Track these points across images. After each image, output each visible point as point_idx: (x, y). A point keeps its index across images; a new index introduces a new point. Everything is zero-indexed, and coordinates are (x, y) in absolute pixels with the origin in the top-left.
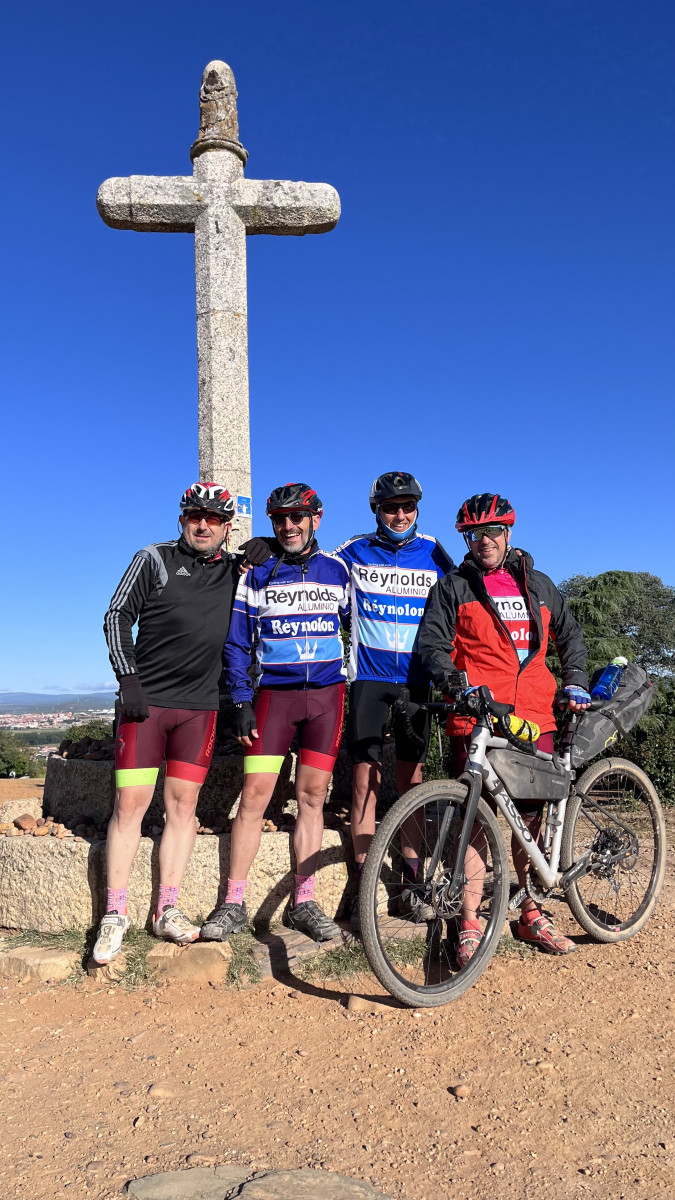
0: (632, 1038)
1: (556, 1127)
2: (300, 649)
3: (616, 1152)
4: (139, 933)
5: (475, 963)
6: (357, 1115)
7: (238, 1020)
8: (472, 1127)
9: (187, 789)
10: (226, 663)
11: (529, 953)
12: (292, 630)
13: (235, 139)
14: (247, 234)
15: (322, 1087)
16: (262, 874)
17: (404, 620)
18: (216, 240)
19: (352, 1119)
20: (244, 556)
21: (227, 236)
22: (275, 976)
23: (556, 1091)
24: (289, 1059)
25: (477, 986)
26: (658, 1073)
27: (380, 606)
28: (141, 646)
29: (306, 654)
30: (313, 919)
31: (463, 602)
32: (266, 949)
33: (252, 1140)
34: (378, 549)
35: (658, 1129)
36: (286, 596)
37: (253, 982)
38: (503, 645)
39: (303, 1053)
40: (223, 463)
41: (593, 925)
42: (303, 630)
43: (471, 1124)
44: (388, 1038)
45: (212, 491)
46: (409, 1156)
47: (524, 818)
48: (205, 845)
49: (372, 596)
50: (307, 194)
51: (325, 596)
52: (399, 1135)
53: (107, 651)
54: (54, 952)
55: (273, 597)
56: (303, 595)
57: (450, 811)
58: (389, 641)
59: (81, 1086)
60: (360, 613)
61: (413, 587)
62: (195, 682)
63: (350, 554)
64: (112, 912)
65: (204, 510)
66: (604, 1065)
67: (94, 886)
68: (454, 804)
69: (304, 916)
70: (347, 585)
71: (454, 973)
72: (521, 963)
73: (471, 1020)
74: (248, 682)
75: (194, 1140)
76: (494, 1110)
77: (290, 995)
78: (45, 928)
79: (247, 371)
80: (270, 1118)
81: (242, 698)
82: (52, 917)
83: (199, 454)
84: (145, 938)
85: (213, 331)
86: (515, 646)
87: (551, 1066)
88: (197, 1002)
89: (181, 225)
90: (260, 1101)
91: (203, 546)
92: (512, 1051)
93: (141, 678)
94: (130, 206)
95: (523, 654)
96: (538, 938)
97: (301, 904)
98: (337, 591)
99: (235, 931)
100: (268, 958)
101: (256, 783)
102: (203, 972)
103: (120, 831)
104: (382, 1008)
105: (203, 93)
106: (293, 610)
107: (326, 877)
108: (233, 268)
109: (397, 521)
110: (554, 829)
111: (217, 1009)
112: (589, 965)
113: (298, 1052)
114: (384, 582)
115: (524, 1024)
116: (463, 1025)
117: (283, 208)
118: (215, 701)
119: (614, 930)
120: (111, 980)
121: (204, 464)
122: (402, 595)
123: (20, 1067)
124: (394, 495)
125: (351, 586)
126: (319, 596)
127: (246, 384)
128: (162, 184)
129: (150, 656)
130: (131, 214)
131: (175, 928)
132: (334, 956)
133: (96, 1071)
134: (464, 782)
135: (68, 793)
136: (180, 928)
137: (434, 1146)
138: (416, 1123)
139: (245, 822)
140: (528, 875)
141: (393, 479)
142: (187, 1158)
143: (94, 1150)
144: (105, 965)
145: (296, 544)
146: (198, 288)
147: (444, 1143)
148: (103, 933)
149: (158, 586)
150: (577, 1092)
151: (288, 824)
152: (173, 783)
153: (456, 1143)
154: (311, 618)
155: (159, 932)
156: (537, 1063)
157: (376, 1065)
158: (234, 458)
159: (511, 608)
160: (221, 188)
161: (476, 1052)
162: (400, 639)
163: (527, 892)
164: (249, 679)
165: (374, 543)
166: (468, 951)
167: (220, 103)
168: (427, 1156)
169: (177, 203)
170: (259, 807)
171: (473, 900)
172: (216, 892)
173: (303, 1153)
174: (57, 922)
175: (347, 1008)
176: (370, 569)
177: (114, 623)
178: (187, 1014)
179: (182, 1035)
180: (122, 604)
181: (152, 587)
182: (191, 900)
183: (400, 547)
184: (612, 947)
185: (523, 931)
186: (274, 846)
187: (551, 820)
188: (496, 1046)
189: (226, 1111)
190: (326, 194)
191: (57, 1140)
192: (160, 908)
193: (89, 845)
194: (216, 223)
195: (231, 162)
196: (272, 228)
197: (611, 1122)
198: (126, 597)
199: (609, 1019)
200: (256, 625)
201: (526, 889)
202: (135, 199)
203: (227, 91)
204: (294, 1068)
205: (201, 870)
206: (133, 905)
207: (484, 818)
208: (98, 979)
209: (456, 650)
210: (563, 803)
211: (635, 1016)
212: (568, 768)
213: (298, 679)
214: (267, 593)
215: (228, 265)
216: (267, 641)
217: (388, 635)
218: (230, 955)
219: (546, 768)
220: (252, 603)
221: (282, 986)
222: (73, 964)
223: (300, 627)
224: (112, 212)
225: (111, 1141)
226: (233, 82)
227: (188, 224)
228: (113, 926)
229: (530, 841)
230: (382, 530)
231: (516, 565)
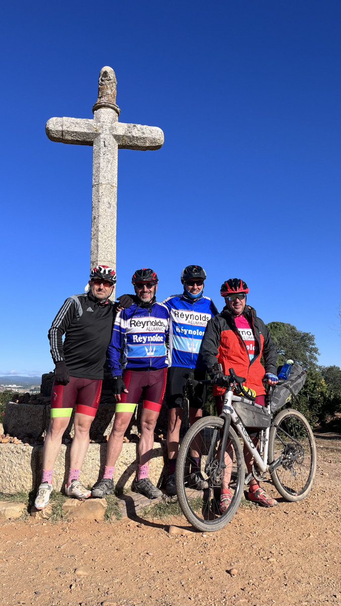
0: (312, 547)
1: (282, 588)
2: (147, 350)
3: (313, 600)
4: (57, 494)
5: (231, 510)
6: (183, 583)
7: (114, 538)
8: (241, 589)
9: (87, 418)
10: (108, 355)
11: (254, 507)
12: (143, 340)
13: (115, 103)
14: (119, 148)
15: (163, 570)
16: (121, 464)
17: (196, 337)
18: (104, 150)
19: (181, 585)
20: (119, 303)
21: (109, 148)
22: (128, 517)
23: (280, 572)
24: (144, 557)
25: (231, 522)
26: (327, 563)
27: (185, 330)
28: (66, 346)
29: (150, 353)
30: (148, 487)
31: (223, 330)
32: (124, 502)
33: (132, 595)
34: (184, 302)
35: (331, 589)
36: (140, 323)
37: (118, 519)
38: (242, 352)
39: (150, 554)
40: (103, 258)
41: (285, 492)
42: (149, 340)
43: (240, 587)
44: (192, 547)
45: (107, 270)
46: (213, 602)
47: (251, 437)
48: (93, 449)
49: (181, 325)
50: (148, 132)
51: (159, 324)
52: (206, 592)
53: (49, 348)
54: (12, 503)
55: (134, 324)
56: (149, 323)
57: (216, 432)
58: (189, 347)
59: (38, 569)
60: (174, 333)
61: (201, 321)
62: (93, 365)
63: (170, 304)
64: (45, 483)
65: (103, 279)
66: (300, 560)
67: (34, 469)
68: (218, 428)
69: (144, 486)
70: (168, 319)
71: (219, 516)
72: (251, 511)
73: (232, 539)
74: (120, 366)
75: (103, 595)
76: (250, 581)
77: (138, 526)
78: (7, 491)
79: (116, 214)
80: (140, 585)
81: (117, 375)
82: (11, 486)
83: (91, 253)
84: (60, 497)
85: (100, 194)
86: (248, 352)
87: (275, 560)
88: (90, 529)
89: (86, 142)
90: (133, 577)
91: (100, 296)
92: (254, 553)
93: (66, 362)
94: (62, 131)
95: (251, 357)
96: (258, 499)
97: (142, 479)
98: (165, 322)
99: (108, 493)
100: (125, 507)
101: (122, 417)
102: (92, 514)
103: (52, 440)
104: (186, 532)
105: (100, 81)
106: (144, 330)
107: (154, 466)
108: (111, 164)
109: (193, 289)
110: (264, 443)
111: (102, 533)
112: (285, 512)
113: (147, 553)
114: (187, 318)
115: (258, 540)
116: (228, 540)
117: (137, 137)
118: (101, 376)
119: (295, 495)
120: (44, 518)
121: (93, 258)
122: (195, 325)
123: (4, 560)
124: (192, 277)
125: (170, 320)
126: (156, 324)
127: (116, 220)
128: (78, 122)
129: (72, 351)
130: (62, 135)
131: (78, 491)
132: (158, 507)
133: (45, 562)
134: (222, 417)
135: (19, 421)
136: (81, 491)
137: (224, 597)
138: (213, 587)
139: (116, 437)
140: (253, 466)
141: (193, 269)
142: (102, 603)
143: (52, 600)
144: (40, 510)
145: (148, 298)
146: (94, 172)
147: (229, 596)
148: (40, 494)
149: (77, 316)
150: (289, 572)
151: (134, 439)
152: (79, 415)
153: (234, 596)
154: (153, 334)
155: (68, 494)
156: (268, 559)
157: (188, 560)
158: (108, 255)
159: (247, 334)
160: (107, 126)
161: (237, 553)
162: (193, 346)
163: (253, 475)
164: (120, 364)
165: (182, 299)
166: (226, 504)
167: (108, 86)
168: (222, 602)
169: (85, 131)
170: (123, 429)
171: (227, 479)
172: (98, 473)
173: (160, 601)
174: (14, 488)
175: (168, 532)
176: (180, 312)
177: (55, 335)
178: (85, 535)
179: (86, 545)
180: (59, 325)
181: (74, 316)
182: (85, 477)
183: (195, 301)
184: (294, 504)
185: (251, 496)
186: (128, 450)
187: (262, 439)
188: (246, 551)
189: (116, 581)
190: (158, 132)
191: (31, 595)
192: (70, 480)
193: (33, 447)
194: (104, 142)
195: (112, 114)
196: (131, 146)
197: (308, 585)
198: (61, 321)
199: (299, 538)
200: (124, 338)
201: (252, 473)
202: (65, 128)
203: (112, 81)
204: (147, 561)
205: (91, 461)
206: (54, 479)
207: (232, 436)
208: (36, 518)
209: (219, 354)
210: (268, 430)
211: (311, 536)
212: (269, 412)
213: (146, 365)
214: (131, 321)
215: (109, 162)
216: (130, 345)
217: (188, 344)
218: (106, 506)
219: (260, 412)
220: (123, 326)
221: (133, 521)
222: (23, 510)
223: (147, 339)
224: (53, 134)
225: (60, 595)
226: (115, 77)
227: (90, 142)
228: (46, 490)
229: (254, 448)
230: (185, 293)
231: (248, 313)
